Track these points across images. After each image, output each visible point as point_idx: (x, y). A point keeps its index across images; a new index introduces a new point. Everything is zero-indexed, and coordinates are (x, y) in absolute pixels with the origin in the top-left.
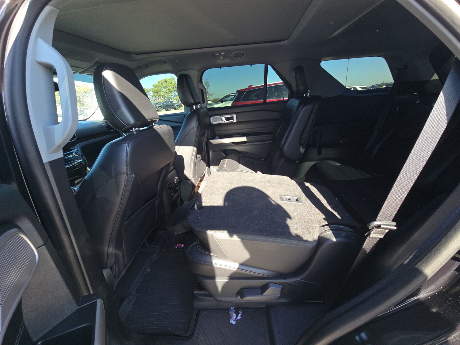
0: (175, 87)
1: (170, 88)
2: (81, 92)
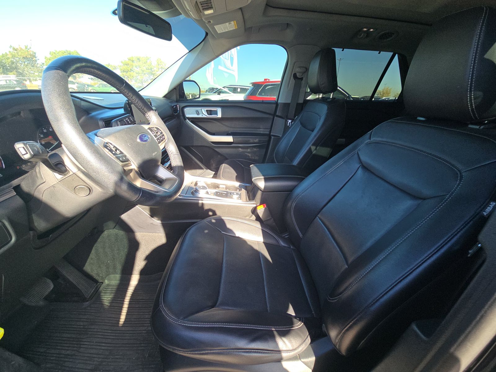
0: (150, 68)
1: (144, 68)
2: (19, 57)
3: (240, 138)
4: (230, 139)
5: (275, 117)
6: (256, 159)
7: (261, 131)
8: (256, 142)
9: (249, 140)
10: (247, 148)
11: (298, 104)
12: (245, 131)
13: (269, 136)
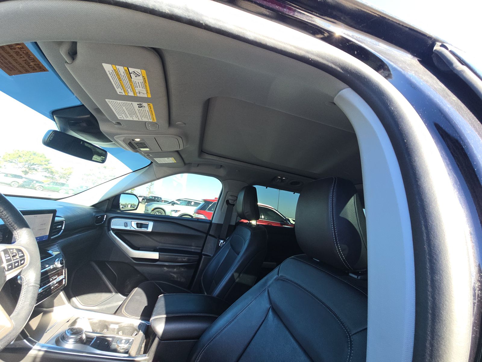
3: (167, 256)
4: (155, 255)
5: (208, 236)
6: (182, 281)
7: (193, 249)
8: (185, 261)
9: (177, 258)
10: (174, 267)
11: (230, 226)
12: (176, 247)
13: (200, 255)
